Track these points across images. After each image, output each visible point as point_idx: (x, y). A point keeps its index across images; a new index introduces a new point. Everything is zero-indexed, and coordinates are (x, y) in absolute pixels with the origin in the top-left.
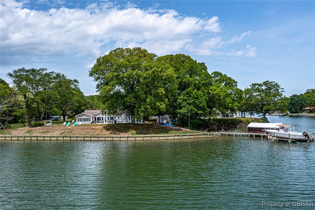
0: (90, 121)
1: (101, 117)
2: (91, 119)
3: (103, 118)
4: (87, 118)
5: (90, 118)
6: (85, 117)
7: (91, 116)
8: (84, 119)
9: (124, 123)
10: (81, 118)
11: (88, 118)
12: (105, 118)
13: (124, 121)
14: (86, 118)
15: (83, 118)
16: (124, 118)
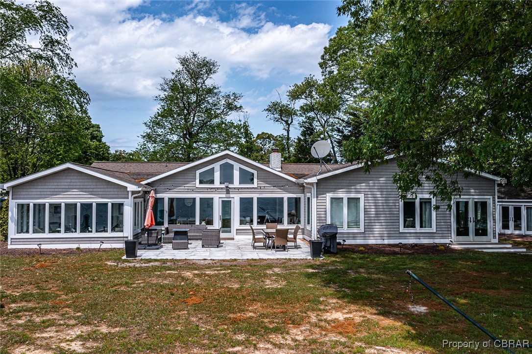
0: (118, 225)
1: (198, 196)
2: (128, 212)
3: (207, 204)
4: (95, 201)
5: (119, 207)
6: (78, 198)
7: (131, 187)
8: (71, 207)
9: (372, 242)
10: (47, 201)
11: (102, 207)
12: (226, 206)
13: (377, 229)
14: (86, 207)
15: (62, 200)
16: (373, 211)
